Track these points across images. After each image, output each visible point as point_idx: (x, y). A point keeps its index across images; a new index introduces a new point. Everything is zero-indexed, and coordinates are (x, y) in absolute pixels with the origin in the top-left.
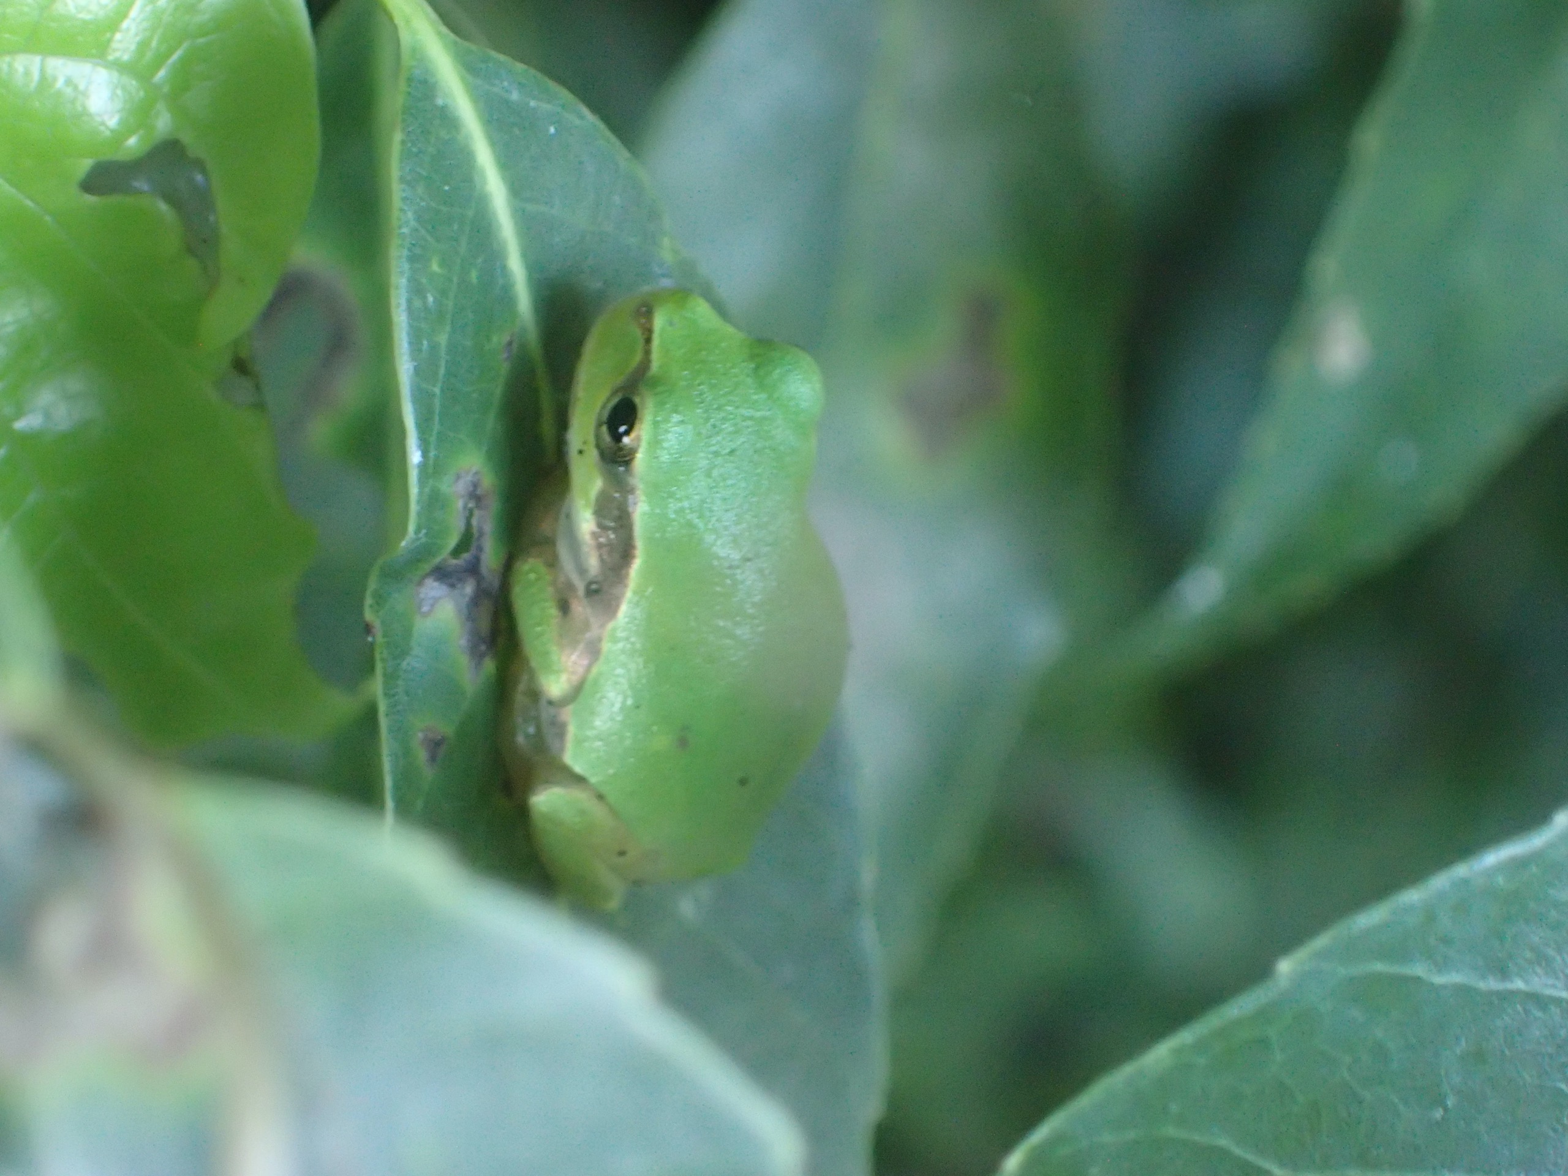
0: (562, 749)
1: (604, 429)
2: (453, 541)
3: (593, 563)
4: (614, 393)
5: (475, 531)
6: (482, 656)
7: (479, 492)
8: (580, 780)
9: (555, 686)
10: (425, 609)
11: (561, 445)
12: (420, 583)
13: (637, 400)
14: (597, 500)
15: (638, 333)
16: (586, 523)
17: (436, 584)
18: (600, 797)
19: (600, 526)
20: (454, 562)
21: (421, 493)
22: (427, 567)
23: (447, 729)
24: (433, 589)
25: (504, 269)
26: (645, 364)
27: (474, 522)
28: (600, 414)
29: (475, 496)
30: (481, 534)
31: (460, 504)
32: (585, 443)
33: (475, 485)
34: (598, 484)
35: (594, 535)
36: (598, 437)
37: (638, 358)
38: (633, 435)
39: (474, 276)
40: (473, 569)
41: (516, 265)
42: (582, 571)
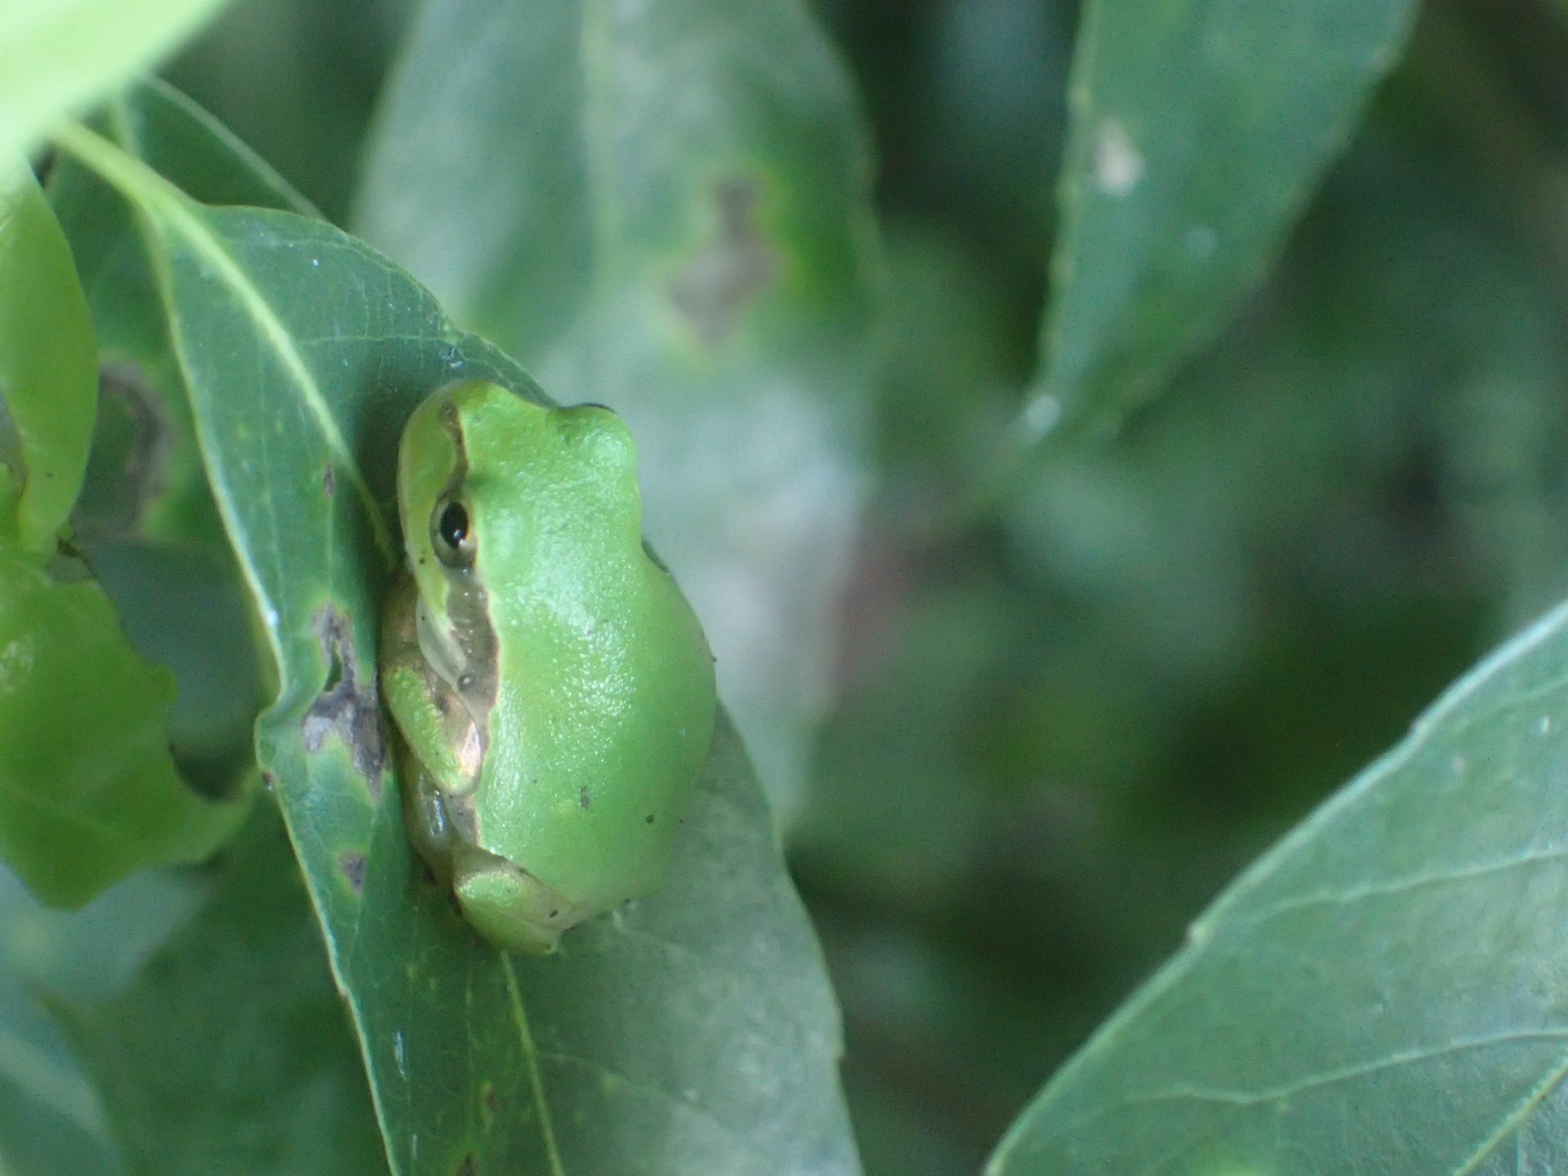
0: (475, 835)
1: (440, 537)
2: (324, 676)
3: (460, 660)
4: (440, 500)
5: (341, 658)
6: (377, 770)
7: (336, 623)
8: (499, 860)
9: (454, 782)
10: (313, 746)
11: (401, 556)
12: (303, 723)
13: (464, 503)
14: (449, 602)
15: (448, 436)
16: (444, 625)
17: (318, 719)
18: (522, 871)
19: (458, 624)
20: (329, 694)
21: (284, 648)
22: (306, 707)
23: (363, 850)
24: (316, 724)
25: (307, 410)
26: (462, 467)
27: (339, 651)
28: (431, 524)
29: (334, 629)
30: (347, 658)
31: (322, 643)
32: (424, 552)
33: (331, 620)
34: (446, 588)
35: (453, 633)
36: (434, 542)
37: (453, 461)
38: (469, 537)
39: (280, 427)
40: (349, 695)
41: (315, 401)
42: (451, 668)
